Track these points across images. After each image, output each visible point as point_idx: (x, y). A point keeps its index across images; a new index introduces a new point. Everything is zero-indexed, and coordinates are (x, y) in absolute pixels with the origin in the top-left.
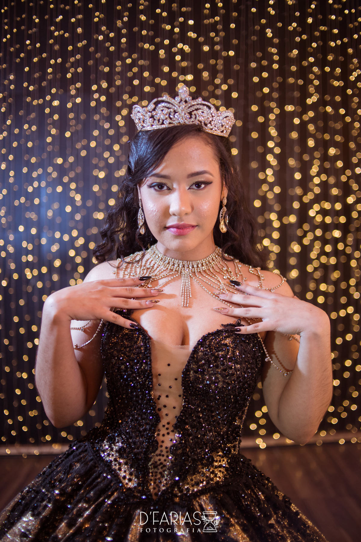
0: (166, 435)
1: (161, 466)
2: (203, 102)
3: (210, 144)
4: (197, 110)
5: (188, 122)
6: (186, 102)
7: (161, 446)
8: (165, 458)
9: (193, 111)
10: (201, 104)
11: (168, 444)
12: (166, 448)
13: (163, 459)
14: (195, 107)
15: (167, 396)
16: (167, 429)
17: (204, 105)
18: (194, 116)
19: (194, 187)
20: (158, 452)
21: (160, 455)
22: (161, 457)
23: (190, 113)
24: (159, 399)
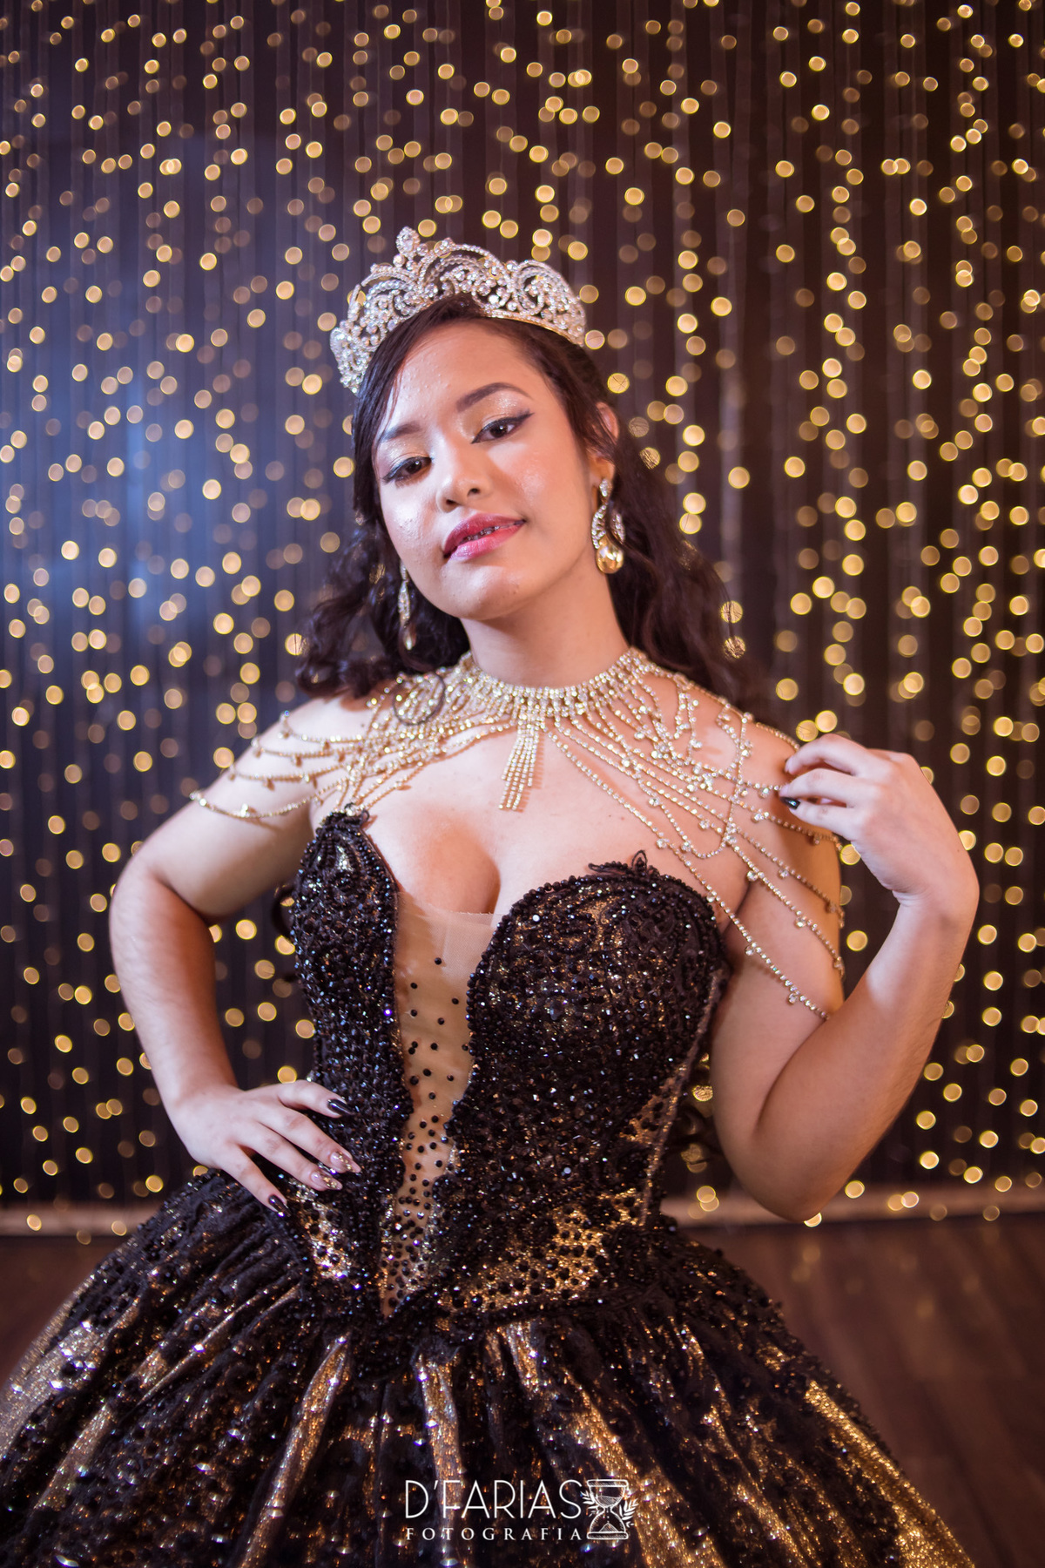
0: (427, 1149)
1: (412, 1230)
4: (449, 269)
7: (413, 1178)
8: (420, 1209)
12: (426, 1183)
13: (415, 1211)
14: (444, 262)
15: (434, 1047)
16: (432, 1134)
20: (403, 1192)
21: (409, 1201)
22: (411, 1207)
23: (437, 282)
24: (412, 1051)
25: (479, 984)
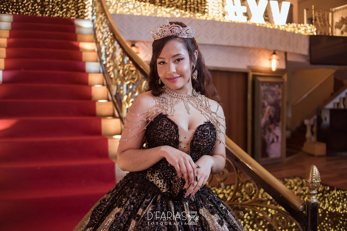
2: (175, 25)
3: (181, 42)
4: (173, 29)
5: (171, 34)
6: (168, 26)
9: (172, 29)
10: (174, 26)
14: (173, 28)
17: (176, 26)
18: (172, 32)
19: (177, 61)
23: (171, 31)
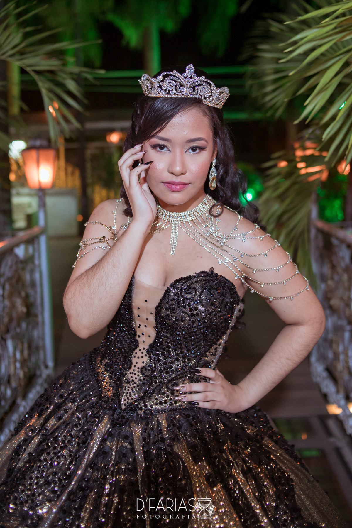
0: (140, 358)
1: (133, 382)
4: (199, 85)
6: (191, 78)
7: (135, 366)
8: (136, 376)
10: (203, 81)
11: (140, 365)
12: (138, 368)
13: (134, 376)
14: (198, 83)
15: (145, 326)
16: (142, 353)
20: (131, 371)
21: (133, 373)
22: (133, 375)
23: (194, 88)
24: (139, 327)
25: (159, 308)
